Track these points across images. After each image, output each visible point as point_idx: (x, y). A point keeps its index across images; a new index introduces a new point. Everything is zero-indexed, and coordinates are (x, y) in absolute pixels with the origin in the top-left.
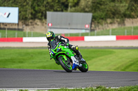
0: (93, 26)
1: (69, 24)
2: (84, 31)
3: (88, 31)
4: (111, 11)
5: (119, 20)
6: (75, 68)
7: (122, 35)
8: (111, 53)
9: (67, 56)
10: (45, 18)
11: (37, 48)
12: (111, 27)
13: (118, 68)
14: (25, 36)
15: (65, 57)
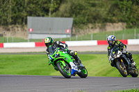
0: (74, 30)
1: (50, 29)
2: (64, 36)
3: (69, 36)
4: (92, 15)
5: (100, 25)
6: (74, 74)
7: (104, 40)
8: (92, 58)
9: (66, 62)
10: (26, 23)
11: (17, 53)
12: (92, 32)
13: (99, 73)
14: (5, 42)
15: (63, 62)
